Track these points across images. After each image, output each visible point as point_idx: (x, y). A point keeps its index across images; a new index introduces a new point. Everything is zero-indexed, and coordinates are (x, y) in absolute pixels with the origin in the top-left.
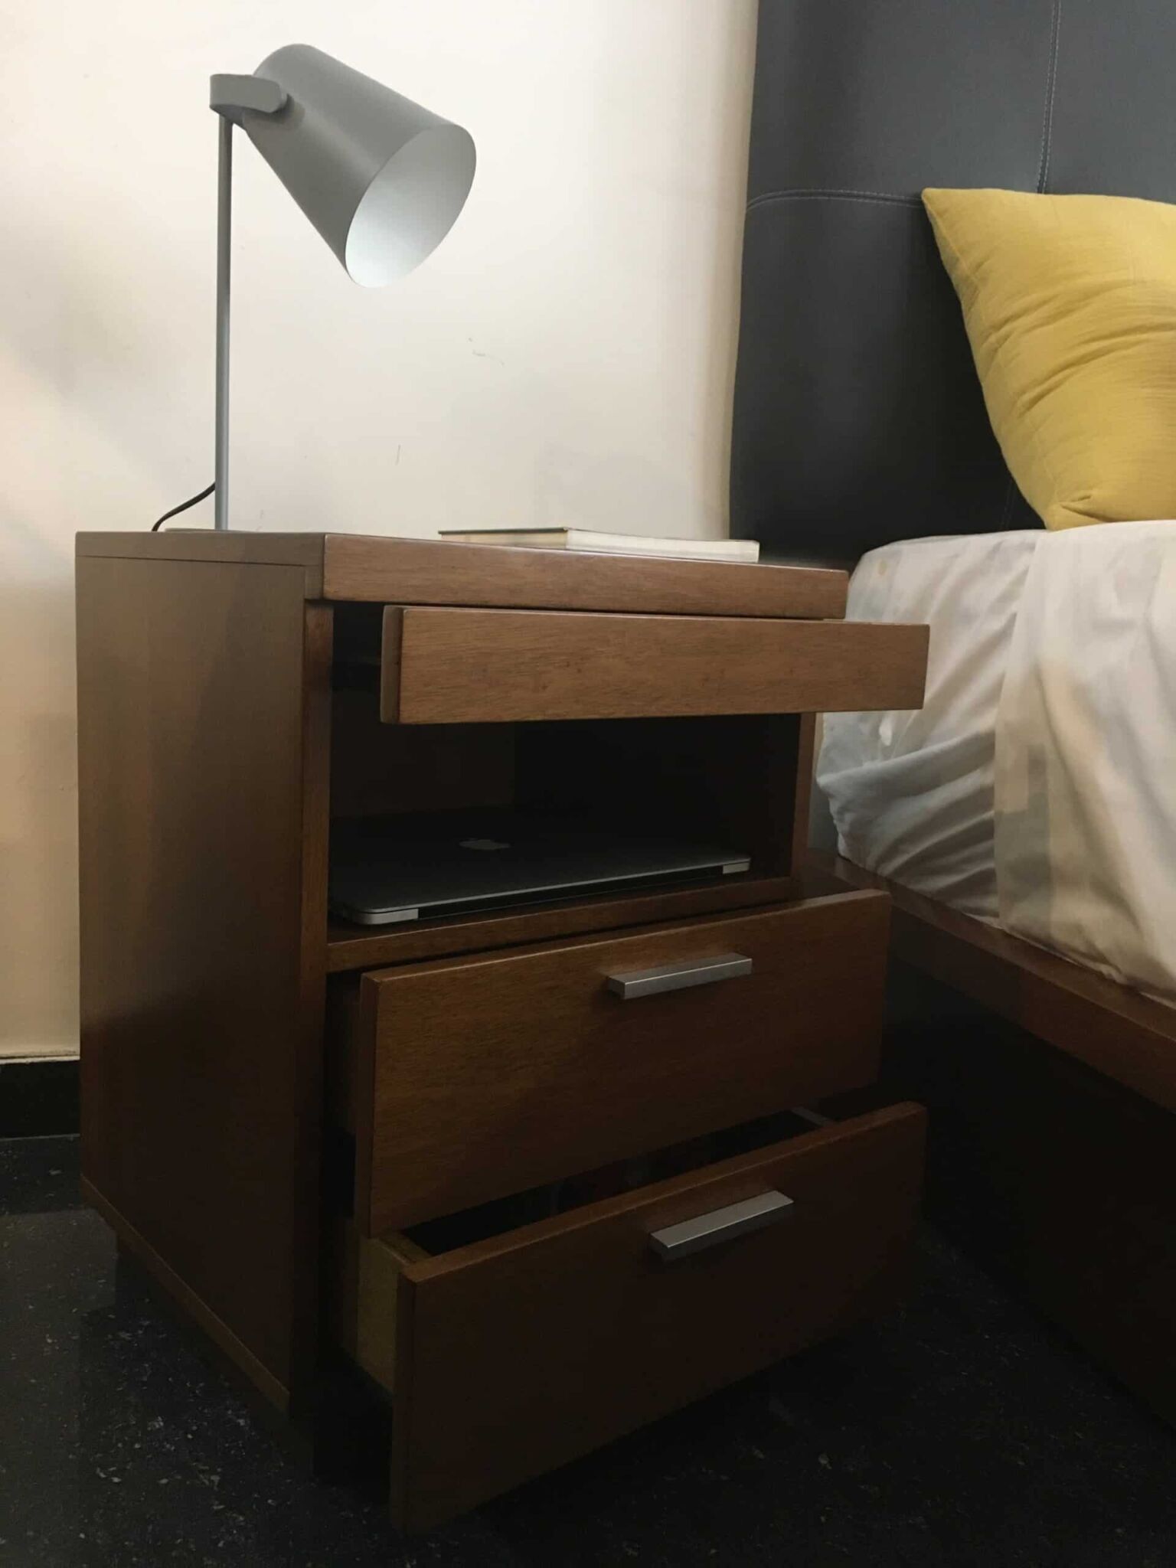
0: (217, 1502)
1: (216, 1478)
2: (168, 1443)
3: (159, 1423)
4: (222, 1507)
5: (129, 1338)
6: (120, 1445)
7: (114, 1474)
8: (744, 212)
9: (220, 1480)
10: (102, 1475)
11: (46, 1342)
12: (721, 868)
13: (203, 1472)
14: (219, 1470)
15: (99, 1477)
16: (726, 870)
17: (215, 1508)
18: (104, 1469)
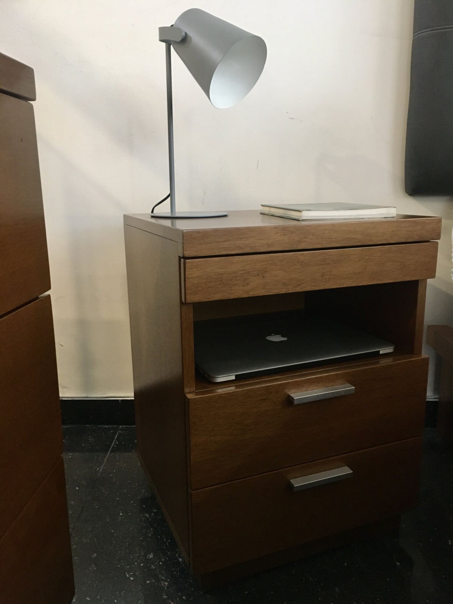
0: (165, 595)
1: (166, 583)
2: (153, 565)
3: (151, 556)
4: (166, 597)
5: (148, 517)
6: (136, 563)
7: (131, 576)
8: (412, 39)
9: (168, 585)
10: (128, 576)
11: (120, 515)
12: (379, 351)
13: (163, 580)
14: (168, 580)
15: (127, 576)
16: (381, 352)
17: (164, 597)
18: (129, 573)
